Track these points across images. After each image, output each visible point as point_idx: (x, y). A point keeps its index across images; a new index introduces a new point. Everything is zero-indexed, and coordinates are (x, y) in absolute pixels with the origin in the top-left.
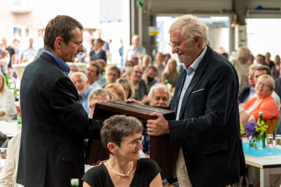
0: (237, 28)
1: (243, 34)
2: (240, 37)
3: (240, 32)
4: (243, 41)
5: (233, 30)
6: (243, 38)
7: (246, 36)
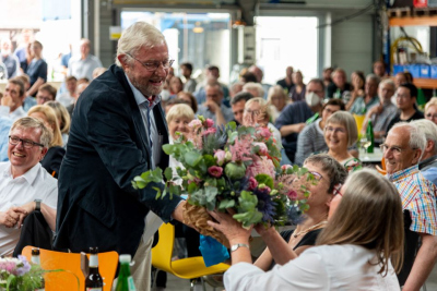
0: (241, 30)
1: (250, 39)
2: (245, 43)
3: (246, 35)
4: (250, 48)
5: (235, 33)
6: (250, 46)
7: (254, 43)
